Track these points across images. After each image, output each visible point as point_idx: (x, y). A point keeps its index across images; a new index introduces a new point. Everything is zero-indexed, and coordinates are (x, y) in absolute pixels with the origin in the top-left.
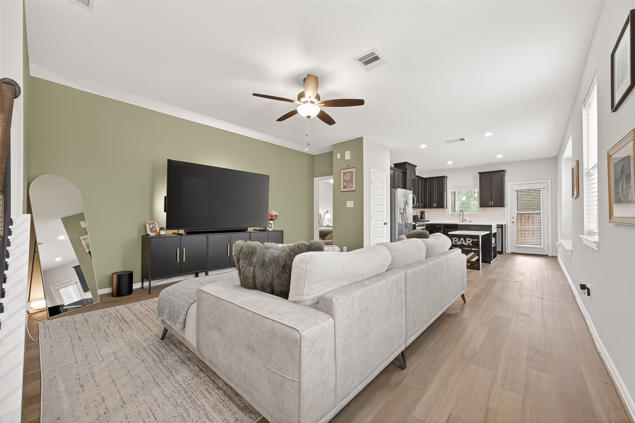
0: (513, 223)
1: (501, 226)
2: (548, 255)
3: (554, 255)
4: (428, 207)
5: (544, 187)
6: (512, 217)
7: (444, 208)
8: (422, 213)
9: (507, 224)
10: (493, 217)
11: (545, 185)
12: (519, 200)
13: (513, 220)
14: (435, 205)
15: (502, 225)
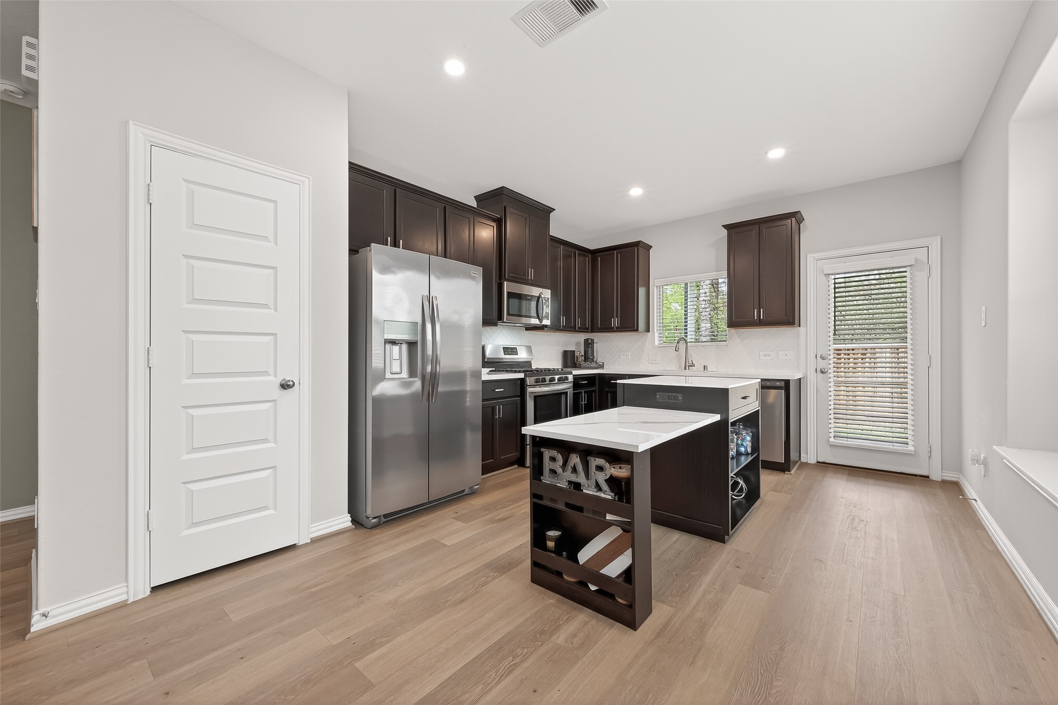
0: (822, 372)
1: (782, 384)
2: (928, 477)
3: (950, 476)
4: (600, 329)
5: (916, 260)
6: (819, 356)
7: (637, 330)
8: (588, 344)
9: (805, 377)
10: (765, 355)
11: (921, 254)
12: (840, 304)
13: (822, 364)
14: (615, 322)
15: (787, 382)
